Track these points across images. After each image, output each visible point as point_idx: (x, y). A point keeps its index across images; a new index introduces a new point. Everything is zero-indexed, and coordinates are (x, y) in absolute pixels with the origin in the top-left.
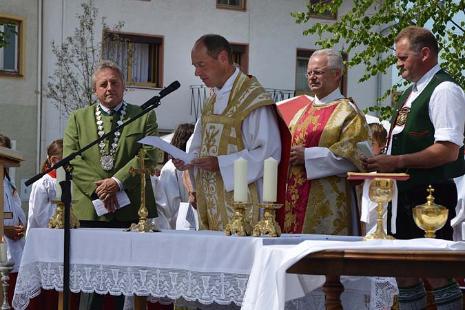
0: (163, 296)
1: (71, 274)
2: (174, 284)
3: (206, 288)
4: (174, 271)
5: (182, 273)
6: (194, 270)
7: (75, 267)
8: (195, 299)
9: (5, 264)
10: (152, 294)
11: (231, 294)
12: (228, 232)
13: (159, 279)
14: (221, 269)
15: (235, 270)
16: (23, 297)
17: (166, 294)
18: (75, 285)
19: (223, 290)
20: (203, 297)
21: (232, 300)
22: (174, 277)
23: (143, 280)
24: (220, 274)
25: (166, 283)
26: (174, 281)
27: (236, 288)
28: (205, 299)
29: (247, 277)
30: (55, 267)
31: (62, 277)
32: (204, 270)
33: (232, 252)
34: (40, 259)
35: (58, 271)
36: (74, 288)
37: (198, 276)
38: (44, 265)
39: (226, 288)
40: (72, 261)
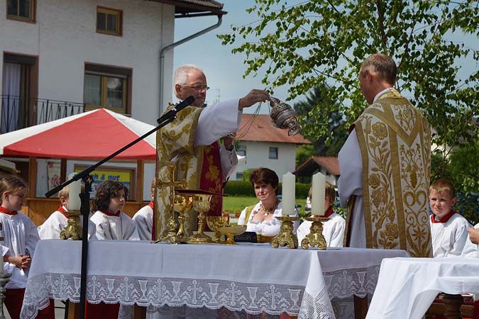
0: (201, 306)
1: (89, 285)
2: (214, 295)
3: (253, 299)
4: (213, 281)
5: (224, 285)
6: (239, 280)
7: (94, 278)
8: (241, 309)
9: (3, 275)
10: (188, 305)
11: (284, 305)
12: (276, 245)
13: (195, 289)
14: (270, 280)
15: (287, 281)
16: (31, 308)
17: (204, 304)
18: (94, 297)
19: (273, 300)
20: (250, 307)
21: (284, 310)
22: (214, 288)
23: (176, 291)
24: (269, 285)
25: (204, 293)
26: (214, 292)
27: (288, 299)
28: (251, 309)
29: (303, 288)
30: (70, 278)
31: (78, 287)
32: (250, 281)
33: (283, 264)
34: (51, 271)
35: (72, 283)
36: (93, 299)
37: (243, 287)
38: (56, 277)
39: (277, 299)
40: (91, 272)
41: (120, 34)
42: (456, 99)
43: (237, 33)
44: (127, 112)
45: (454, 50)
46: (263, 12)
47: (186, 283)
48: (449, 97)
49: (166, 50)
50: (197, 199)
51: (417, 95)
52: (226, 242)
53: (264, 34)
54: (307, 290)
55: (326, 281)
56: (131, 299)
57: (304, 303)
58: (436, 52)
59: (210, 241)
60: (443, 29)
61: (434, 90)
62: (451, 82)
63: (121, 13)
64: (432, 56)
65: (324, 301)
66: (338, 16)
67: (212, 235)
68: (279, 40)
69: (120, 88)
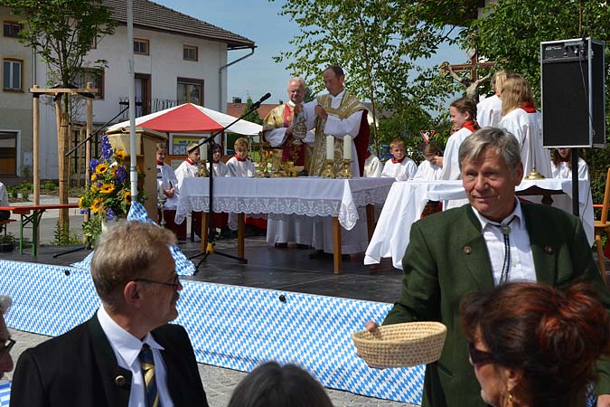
0: (281, 213)
1: (214, 202)
3: (311, 208)
4: (288, 198)
5: (294, 200)
6: (302, 198)
8: (304, 214)
11: (329, 211)
13: (277, 203)
14: (321, 197)
15: (331, 197)
16: (180, 216)
17: (283, 211)
19: (323, 208)
20: (309, 212)
21: (329, 213)
22: (288, 202)
24: (320, 200)
25: (283, 205)
26: (288, 205)
27: (332, 207)
28: (310, 214)
29: (340, 201)
30: (203, 199)
31: (208, 204)
32: (309, 198)
33: (328, 188)
34: (192, 195)
35: (204, 201)
36: (217, 210)
37: (305, 201)
38: (195, 198)
39: (325, 207)
40: (215, 196)
41: (197, 60)
42: (407, 92)
43: (284, 56)
44: (202, 105)
45: (407, 66)
46: (299, 43)
47: (272, 200)
48: (404, 91)
49: (223, 68)
50: (274, 152)
51: (385, 90)
52: (291, 176)
53: (299, 56)
54: (343, 202)
55: (353, 197)
56: (240, 210)
57: (341, 209)
58: (396, 66)
59: (283, 176)
60: (400, 53)
61: (395, 88)
62: (404, 84)
63: (197, 48)
64: (394, 68)
65: (353, 207)
66: (341, 46)
67: (284, 172)
68: (307, 60)
69: (197, 90)
